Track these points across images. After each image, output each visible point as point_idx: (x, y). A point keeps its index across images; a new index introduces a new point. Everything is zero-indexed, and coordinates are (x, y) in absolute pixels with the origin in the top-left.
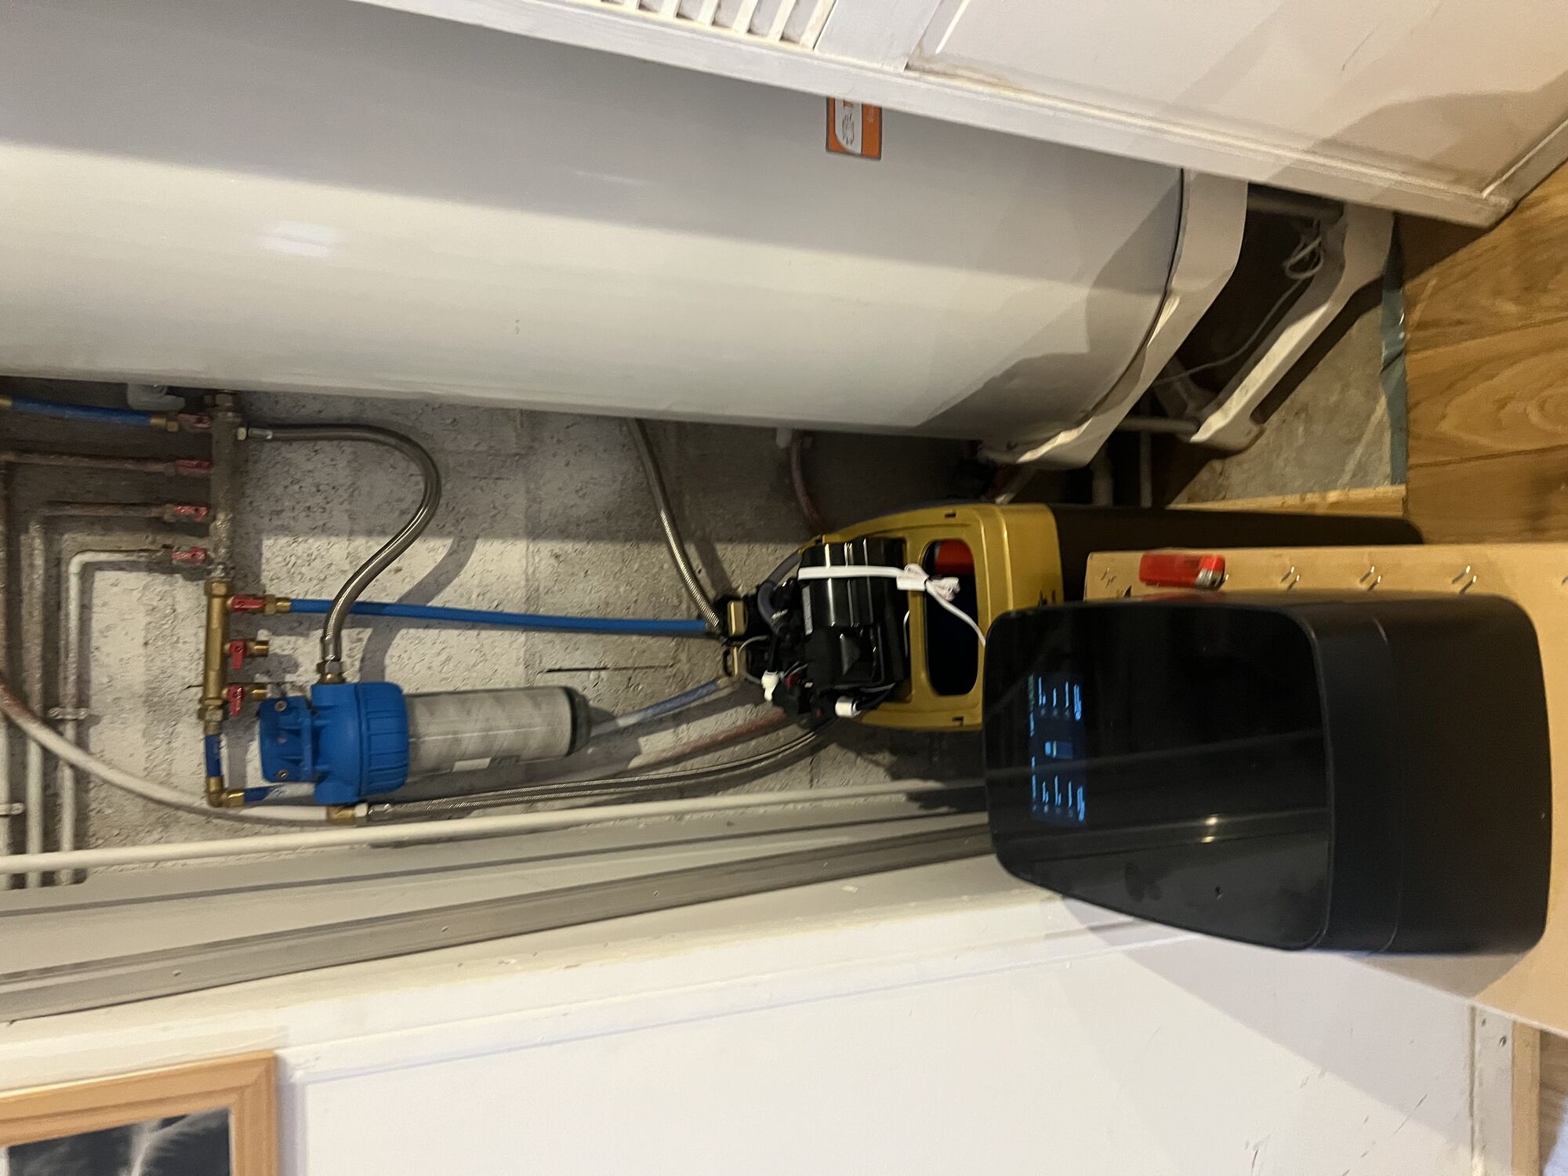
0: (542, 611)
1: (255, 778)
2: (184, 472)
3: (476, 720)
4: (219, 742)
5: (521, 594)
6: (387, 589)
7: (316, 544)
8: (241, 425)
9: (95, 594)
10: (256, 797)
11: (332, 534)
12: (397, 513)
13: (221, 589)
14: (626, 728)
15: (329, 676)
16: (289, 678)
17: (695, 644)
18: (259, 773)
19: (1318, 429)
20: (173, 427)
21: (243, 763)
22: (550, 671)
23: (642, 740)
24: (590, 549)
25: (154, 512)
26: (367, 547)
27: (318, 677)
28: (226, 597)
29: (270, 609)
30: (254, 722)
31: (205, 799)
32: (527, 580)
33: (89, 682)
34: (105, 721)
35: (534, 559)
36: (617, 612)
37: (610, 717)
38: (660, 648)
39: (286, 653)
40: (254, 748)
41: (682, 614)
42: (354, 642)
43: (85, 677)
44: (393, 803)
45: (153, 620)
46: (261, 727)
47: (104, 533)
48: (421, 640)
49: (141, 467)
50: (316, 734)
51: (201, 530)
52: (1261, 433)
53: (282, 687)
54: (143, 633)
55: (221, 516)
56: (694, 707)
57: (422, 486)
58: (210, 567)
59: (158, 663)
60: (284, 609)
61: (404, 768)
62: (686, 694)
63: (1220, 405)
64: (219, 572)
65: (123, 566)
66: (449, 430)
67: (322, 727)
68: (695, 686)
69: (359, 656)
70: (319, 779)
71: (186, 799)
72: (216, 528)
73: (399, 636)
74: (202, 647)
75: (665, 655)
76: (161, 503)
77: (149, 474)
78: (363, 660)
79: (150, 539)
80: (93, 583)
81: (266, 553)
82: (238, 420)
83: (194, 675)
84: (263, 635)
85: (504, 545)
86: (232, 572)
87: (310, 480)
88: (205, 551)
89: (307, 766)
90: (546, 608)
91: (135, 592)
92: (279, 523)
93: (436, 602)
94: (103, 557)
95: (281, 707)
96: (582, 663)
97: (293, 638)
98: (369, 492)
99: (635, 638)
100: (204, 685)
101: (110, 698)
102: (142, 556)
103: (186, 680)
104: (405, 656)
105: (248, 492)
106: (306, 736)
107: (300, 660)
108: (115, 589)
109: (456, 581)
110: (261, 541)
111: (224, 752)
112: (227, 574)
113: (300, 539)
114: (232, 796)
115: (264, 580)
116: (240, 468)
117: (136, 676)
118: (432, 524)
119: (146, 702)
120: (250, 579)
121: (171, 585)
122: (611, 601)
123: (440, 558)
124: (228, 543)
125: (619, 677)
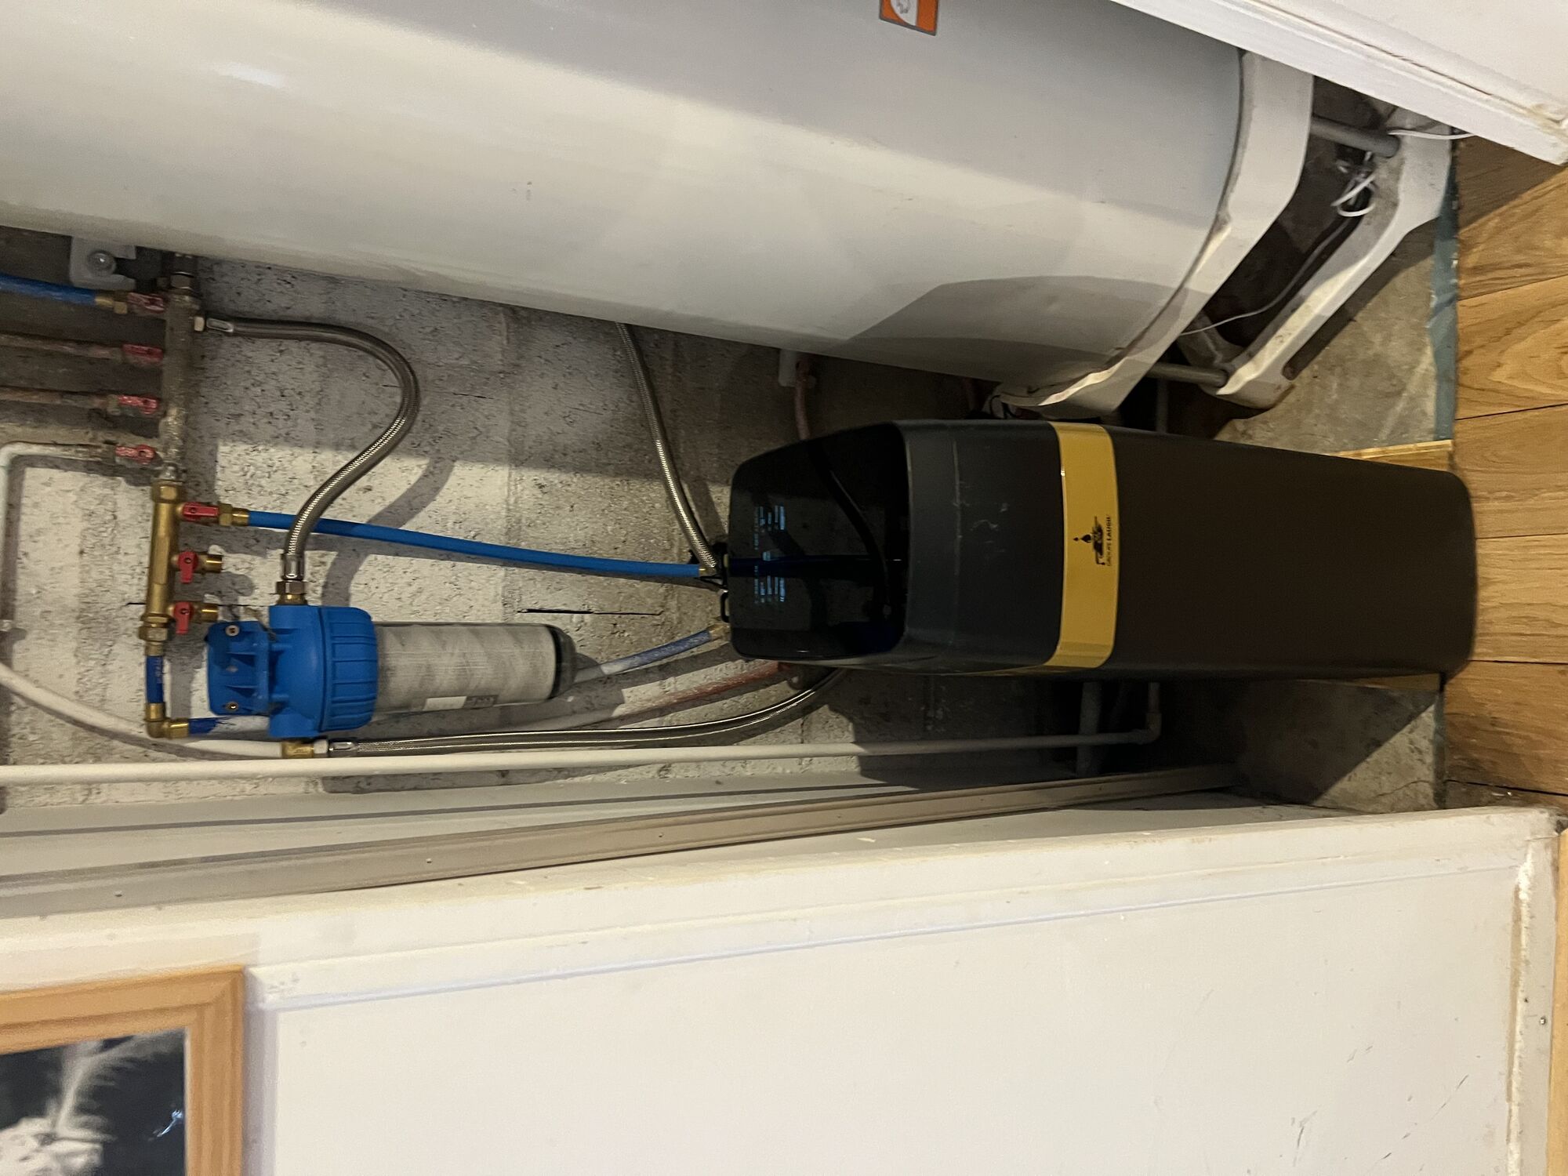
0: (523, 545)
1: (200, 708)
2: (132, 359)
3: (452, 654)
4: (162, 666)
5: (501, 524)
6: (355, 507)
7: (278, 454)
8: (198, 314)
9: (25, 492)
10: (200, 729)
11: (296, 445)
12: (370, 426)
13: (170, 493)
14: (609, 677)
15: (289, 597)
16: (242, 600)
17: (686, 591)
18: (206, 704)
19: (1355, 382)
20: (121, 308)
21: (189, 693)
22: (530, 611)
23: (626, 692)
24: (576, 481)
25: (97, 403)
26: (332, 461)
27: (277, 597)
28: (174, 503)
29: (225, 520)
30: (202, 648)
31: (144, 726)
32: (509, 510)
33: (14, 591)
34: (29, 637)
35: (516, 488)
36: (604, 552)
37: (593, 664)
38: (648, 592)
39: (239, 573)
40: (201, 676)
41: (673, 558)
42: (318, 565)
43: (10, 585)
44: (356, 741)
45: (89, 526)
46: (209, 654)
47: (35, 425)
48: (390, 569)
49: (82, 352)
50: (274, 659)
51: (147, 427)
52: (1292, 387)
53: (235, 610)
54: (79, 541)
55: (173, 412)
56: (683, 660)
57: (398, 399)
58: (157, 468)
59: (95, 574)
60: (240, 521)
61: (370, 702)
62: (676, 644)
63: (1251, 356)
64: (168, 474)
65: (58, 463)
66: (429, 340)
67: (280, 652)
68: (685, 636)
69: (322, 581)
70: (274, 710)
71: (122, 726)
72: (167, 424)
73: (365, 562)
74: (146, 560)
75: (653, 601)
76: (102, 393)
77: (91, 361)
78: (325, 586)
79: (90, 435)
80: (23, 480)
81: (222, 460)
82: (197, 307)
83: (135, 589)
84: (214, 549)
85: (485, 470)
86: (184, 475)
87: (273, 382)
88: (154, 450)
89: (262, 696)
90: (528, 542)
91: (71, 494)
92: (237, 428)
93: (408, 527)
94: (35, 450)
95: (233, 631)
96: (565, 604)
97: (248, 557)
98: (339, 402)
99: (622, 581)
100: (147, 603)
101: (38, 612)
102: (80, 452)
103: (126, 596)
104: (373, 584)
105: (204, 391)
106: (263, 663)
107: (256, 581)
108: (48, 489)
109: (431, 506)
110: (216, 447)
111: (167, 679)
112: (178, 477)
113: (260, 448)
114: (173, 726)
115: (219, 491)
116: (195, 364)
117: (69, 588)
118: (406, 442)
119: (78, 618)
120: (204, 487)
121: (112, 489)
122: (596, 538)
123: (414, 479)
124: (180, 443)
125: (604, 623)
